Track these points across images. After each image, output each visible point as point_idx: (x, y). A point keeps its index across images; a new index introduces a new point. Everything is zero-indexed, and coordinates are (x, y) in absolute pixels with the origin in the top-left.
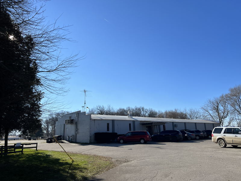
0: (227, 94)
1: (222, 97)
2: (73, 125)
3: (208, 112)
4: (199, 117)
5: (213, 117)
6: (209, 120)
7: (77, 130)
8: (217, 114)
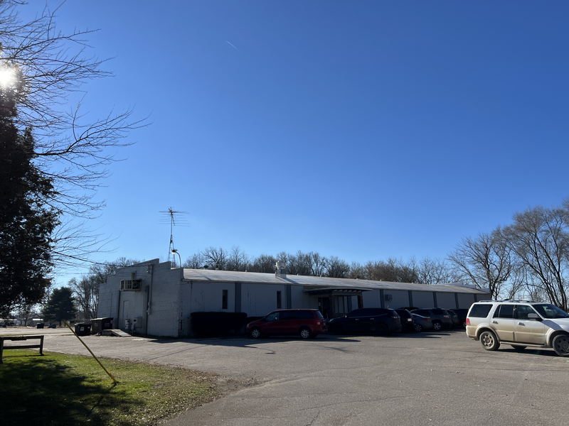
0: (508, 226)
1: (498, 233)
2: (140, 293)
3: (465, 267)
4: (444, 279)
5: (476, 279)
6: (467, 286)
7: (149, 304)
8: (485, 271)
